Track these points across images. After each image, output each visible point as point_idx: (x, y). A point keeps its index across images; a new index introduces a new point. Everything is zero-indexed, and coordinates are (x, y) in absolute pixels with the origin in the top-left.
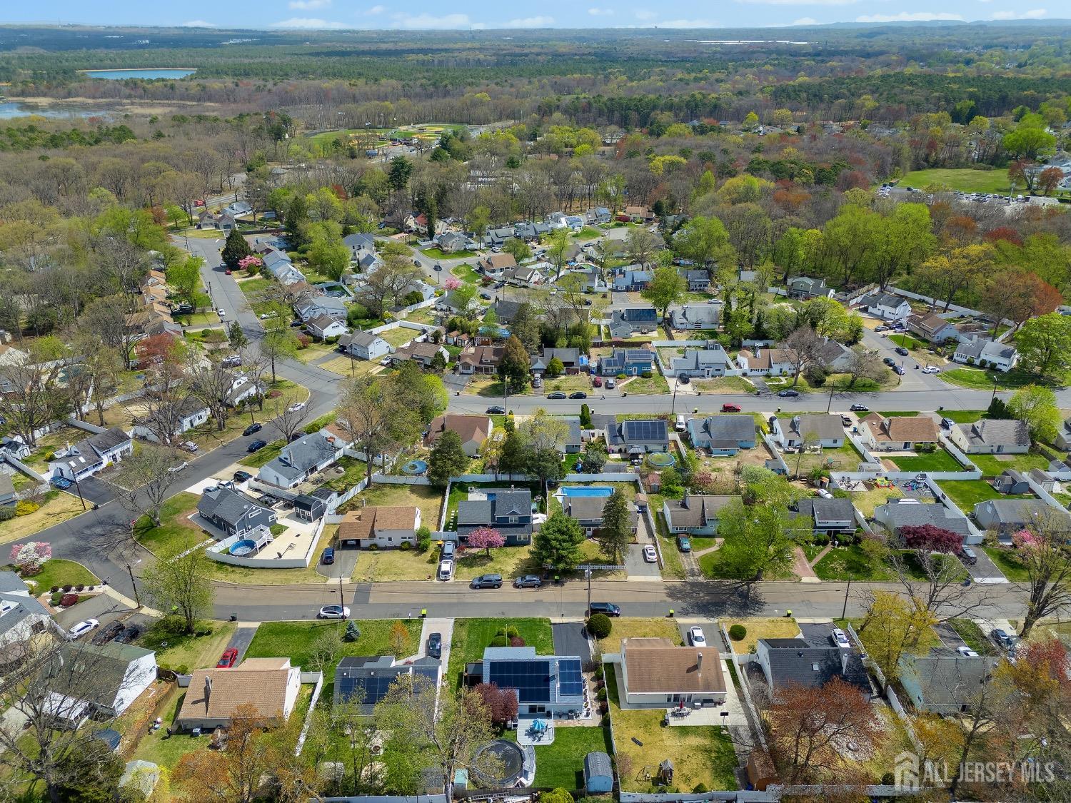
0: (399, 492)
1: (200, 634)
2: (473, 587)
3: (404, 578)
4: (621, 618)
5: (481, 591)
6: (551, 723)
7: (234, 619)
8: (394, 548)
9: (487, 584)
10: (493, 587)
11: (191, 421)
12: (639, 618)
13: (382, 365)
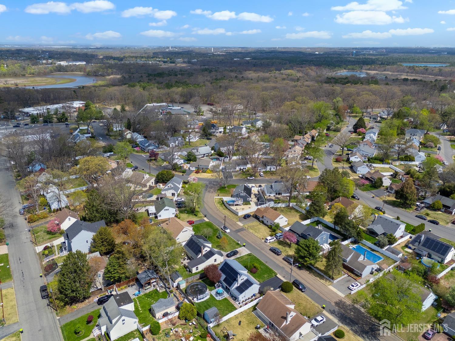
0: (296, 213)
1: (195, 215)
2: (270, 250)
3: (256, 234)
4: (303, 293)
5: (271, 252)
6: (226, 295)
7: (205, 216)
8: (267, 226)
9: (274, 251)
10: (275, 253)
11: (270, 168)
12: (309, 299)
13: (359, 177)
